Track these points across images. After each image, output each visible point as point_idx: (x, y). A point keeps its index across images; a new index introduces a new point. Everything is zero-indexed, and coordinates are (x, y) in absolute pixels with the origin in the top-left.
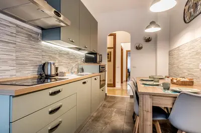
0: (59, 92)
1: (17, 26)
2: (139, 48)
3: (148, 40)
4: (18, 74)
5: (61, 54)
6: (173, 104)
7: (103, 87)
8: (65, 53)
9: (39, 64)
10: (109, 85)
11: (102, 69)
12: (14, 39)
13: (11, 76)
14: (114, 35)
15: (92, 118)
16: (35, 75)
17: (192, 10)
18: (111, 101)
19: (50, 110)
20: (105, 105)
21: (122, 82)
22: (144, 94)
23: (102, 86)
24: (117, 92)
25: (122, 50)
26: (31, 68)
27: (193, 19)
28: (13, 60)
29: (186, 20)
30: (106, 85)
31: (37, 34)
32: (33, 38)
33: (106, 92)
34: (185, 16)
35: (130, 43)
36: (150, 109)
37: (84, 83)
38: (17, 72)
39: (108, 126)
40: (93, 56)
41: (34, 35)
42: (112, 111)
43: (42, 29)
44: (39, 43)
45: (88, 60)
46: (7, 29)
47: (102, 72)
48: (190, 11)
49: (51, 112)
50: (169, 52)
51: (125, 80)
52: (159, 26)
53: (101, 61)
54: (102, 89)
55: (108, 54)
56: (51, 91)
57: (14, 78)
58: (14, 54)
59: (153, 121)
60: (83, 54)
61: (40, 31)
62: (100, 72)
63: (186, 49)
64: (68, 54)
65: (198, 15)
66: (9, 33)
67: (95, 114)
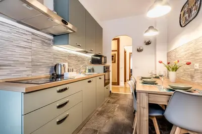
0: (66, 89)
1: (33, 34)
2: (139, 50)
3: (148, 43)
4: (33, 74)
5: (70, 56)
6: (168, 101)
7: (108, 85)
8: (74, 56)
9: (51, 65)
10: (114, 84)
11: (106, 69)
12: (30, 45)
13: (28, 75)
14: (118, 40)
15: (97, 112)
16: (48, 74)
17: (187, 15)
18: (115, 98)
19: (58, 105)
20: (109, 101)
21: (125, 81)
22: (141, 92)
23: (106, 84)
24: (121, 90)
25: (125, 52)
26: (44, 69)
27: (189, 23)
28: (29, 62)
29: (182, 24)
30: (111, 84)
31: (49, 40)
32: (46, 43)
33: (111, 90)
34: (181, 21)
35: (131, 47)
36: (147, 106)
37: (90, 82)
38: (32, 72)
39: (111, 119)
40: (99, 58)
41: (47, 41)
42: (115, 106)
43: (54, 36)
44: (51, 48)
45: (94, 61)
46: (24, 36)
47: (106, 72)
48: (185, 16)
49: (59, 107)
50: (168, 53)
51: (129, 79)
52: (157, 30)
53: (105, 62)
54: (106, 87)
55: (113, 56)
56: (59, 88)
57: (30, 77)
58: (30, 57)
59: (149, 116)
60: (90, 56)
61: (52, 37)
62: (105, 72)
63: (182, 50)
64: (76, 56)
65: (193, 19)
66: (26, 40)
67: (100, 109)
